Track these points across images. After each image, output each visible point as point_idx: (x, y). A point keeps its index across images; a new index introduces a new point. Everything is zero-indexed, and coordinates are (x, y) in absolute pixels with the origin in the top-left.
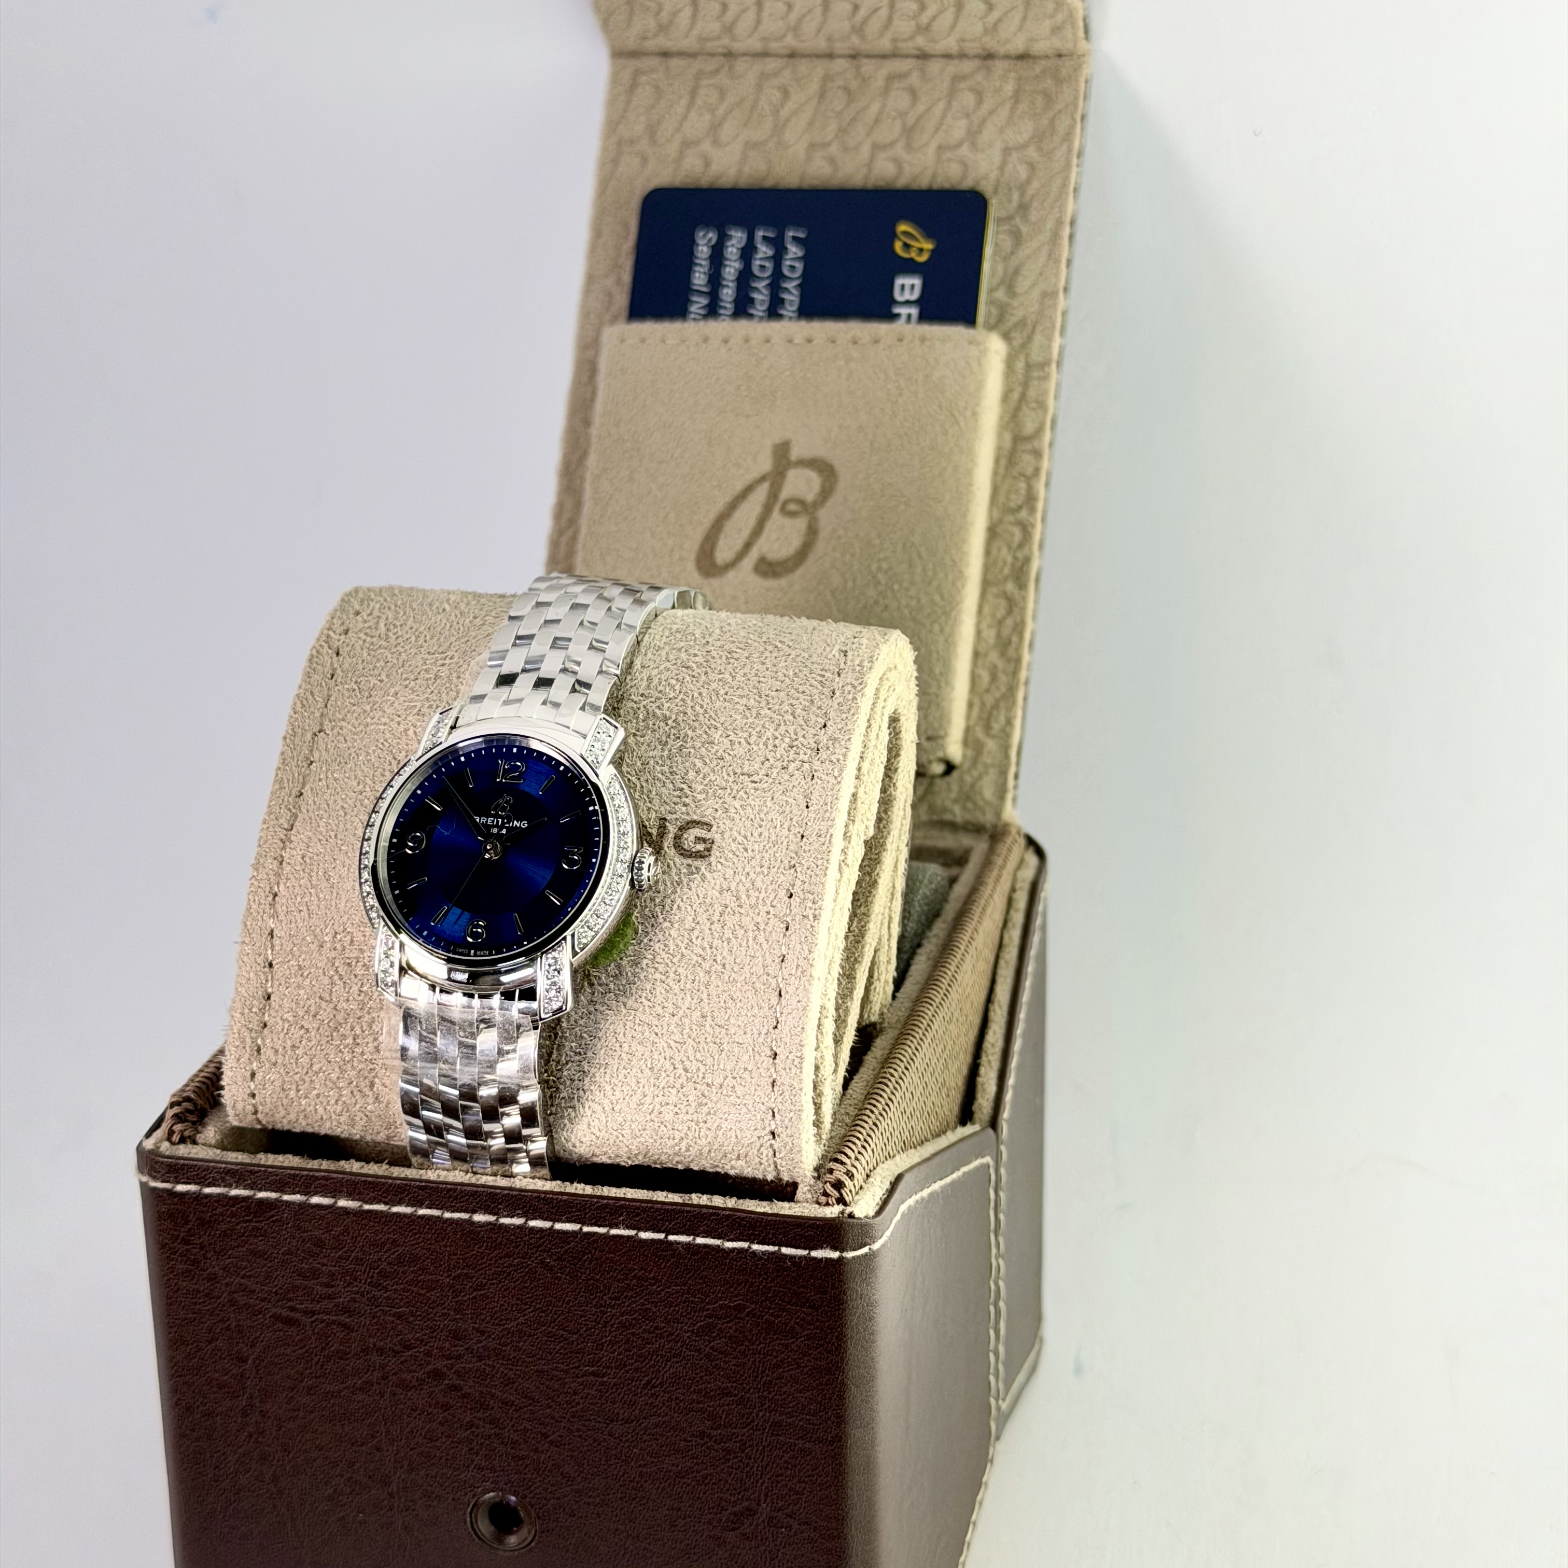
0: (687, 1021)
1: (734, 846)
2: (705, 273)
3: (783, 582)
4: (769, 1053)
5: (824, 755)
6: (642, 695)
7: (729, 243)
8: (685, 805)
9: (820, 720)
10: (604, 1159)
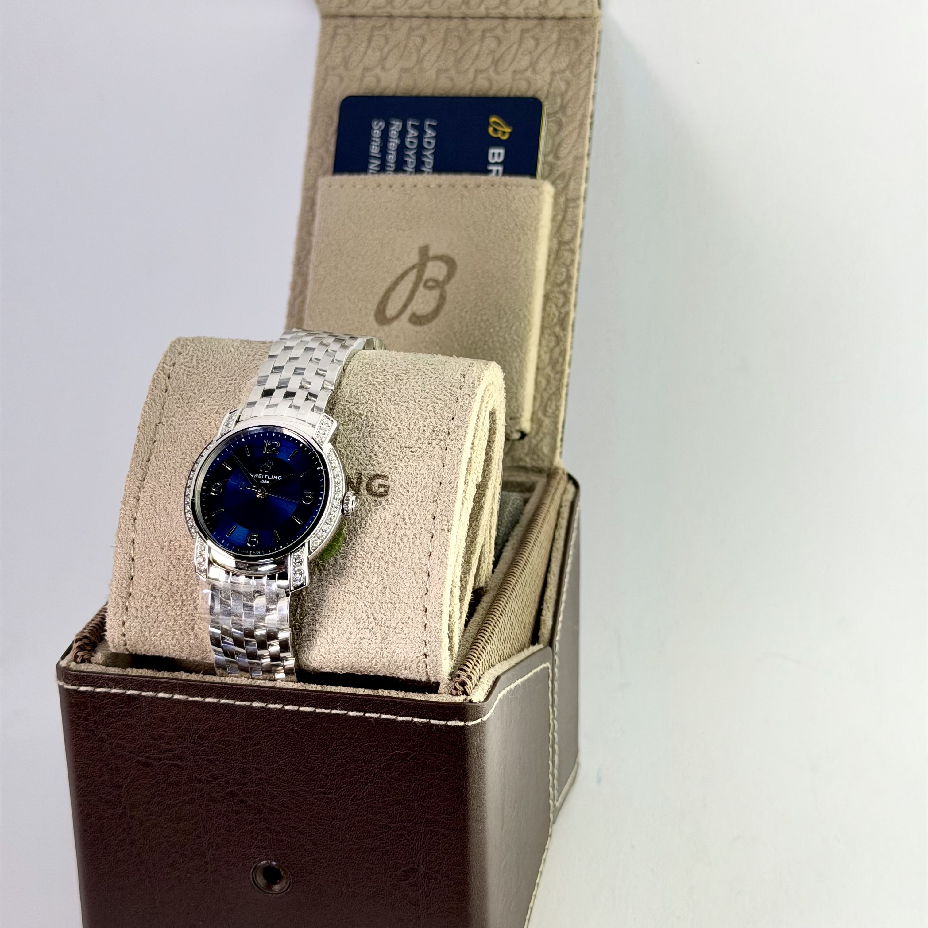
0: (375, 590)
1: (401, 489)
2: (378, 146)
3: (426, 327)
4: (423, 609)
5: (452, 436)
6: (347, 401)
7: (392, 128)
8: (373, 465)
9: (450, 415)
10: (328, 670)
